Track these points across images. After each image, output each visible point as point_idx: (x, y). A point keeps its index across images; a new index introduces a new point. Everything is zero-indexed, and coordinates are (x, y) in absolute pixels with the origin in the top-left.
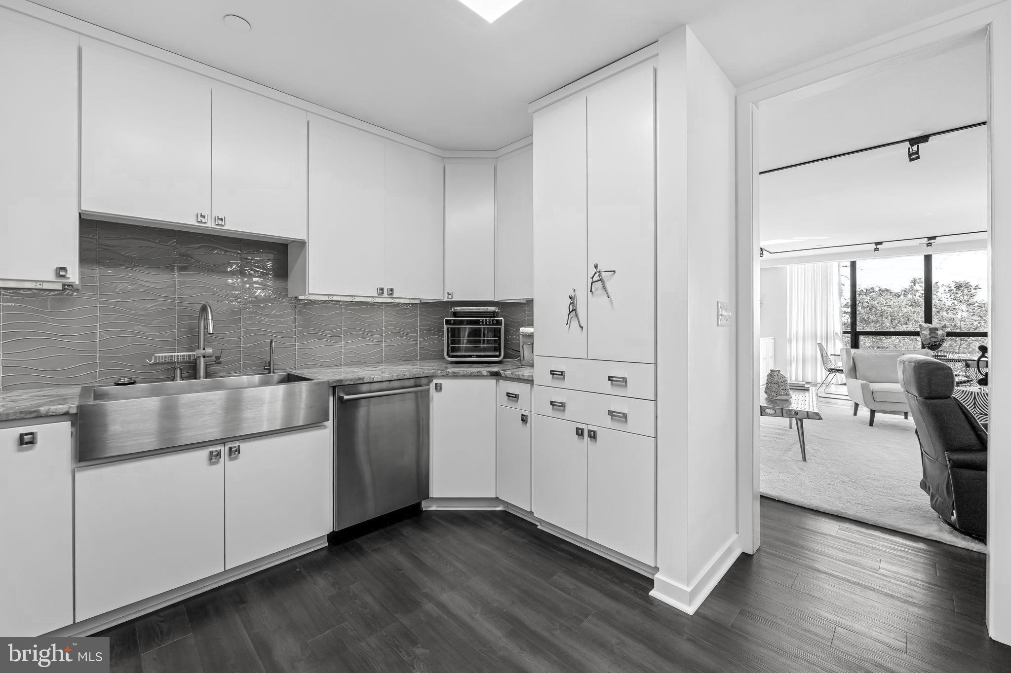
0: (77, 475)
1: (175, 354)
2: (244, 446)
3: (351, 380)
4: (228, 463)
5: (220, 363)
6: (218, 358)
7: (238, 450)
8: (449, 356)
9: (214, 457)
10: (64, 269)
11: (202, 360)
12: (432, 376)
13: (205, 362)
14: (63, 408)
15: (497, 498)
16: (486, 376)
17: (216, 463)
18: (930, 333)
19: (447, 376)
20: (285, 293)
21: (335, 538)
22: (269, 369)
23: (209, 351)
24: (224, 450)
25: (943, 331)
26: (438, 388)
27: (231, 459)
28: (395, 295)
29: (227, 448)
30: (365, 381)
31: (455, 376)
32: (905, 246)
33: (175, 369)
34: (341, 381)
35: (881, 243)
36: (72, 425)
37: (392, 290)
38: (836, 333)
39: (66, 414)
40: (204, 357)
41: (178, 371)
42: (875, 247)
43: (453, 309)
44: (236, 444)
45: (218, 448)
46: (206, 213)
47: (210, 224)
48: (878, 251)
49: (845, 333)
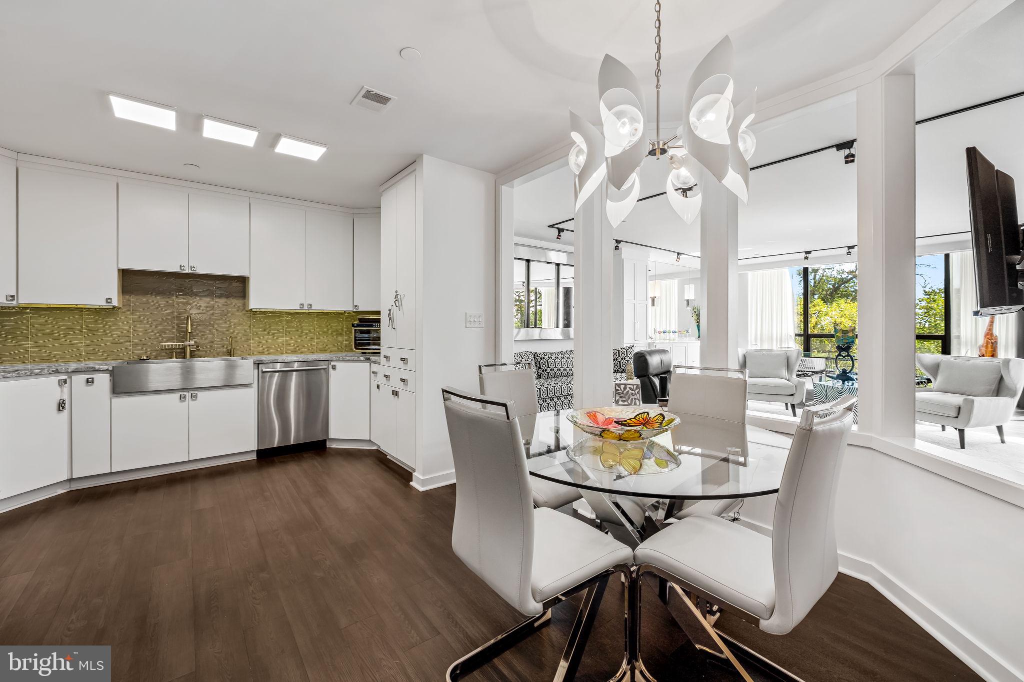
0: (113, 400)
1: (174, 344)
2: (200, 394)
3: (269, 360)
4: (191, 402)
5: (199, 350)
6: (198, 347)
7: (196, 396)
8: (356, 349)
9: (182, 398)
10: (110, 299)
11: (188, 347)
12: (331, 360)
13: (190, 349)
14: (106, 367)
15: (370, 440)
16: (363, 360)
17: (184, 401)
18: (842, 335)
19: (339, 360)
20: (244, 307)
21: (261, 453)
22: (231, 354)
23: (192, 342)
24: (188, 395)
25: (853, 333)
26: (334, 367)
27: (193, 400)
28: (312, 308)
29: (190, 394)
30: (279, 361)
31: (344, 360)
32: (833, 254)
33: (173, 352)
34: (262, 360)
35: (809, 252)
36: (110, 376)
37: (311, 305)
38: (791, 336)
39: (107, 370)
40: (189, 346)
41: (174, 354)
42: (805, 256)
43: (360, 317)
44: (196, 392)
45: (185, 393)
46: (186, 264)
47: (187, 270)
48: (807, 259)
49: (796, 335)
